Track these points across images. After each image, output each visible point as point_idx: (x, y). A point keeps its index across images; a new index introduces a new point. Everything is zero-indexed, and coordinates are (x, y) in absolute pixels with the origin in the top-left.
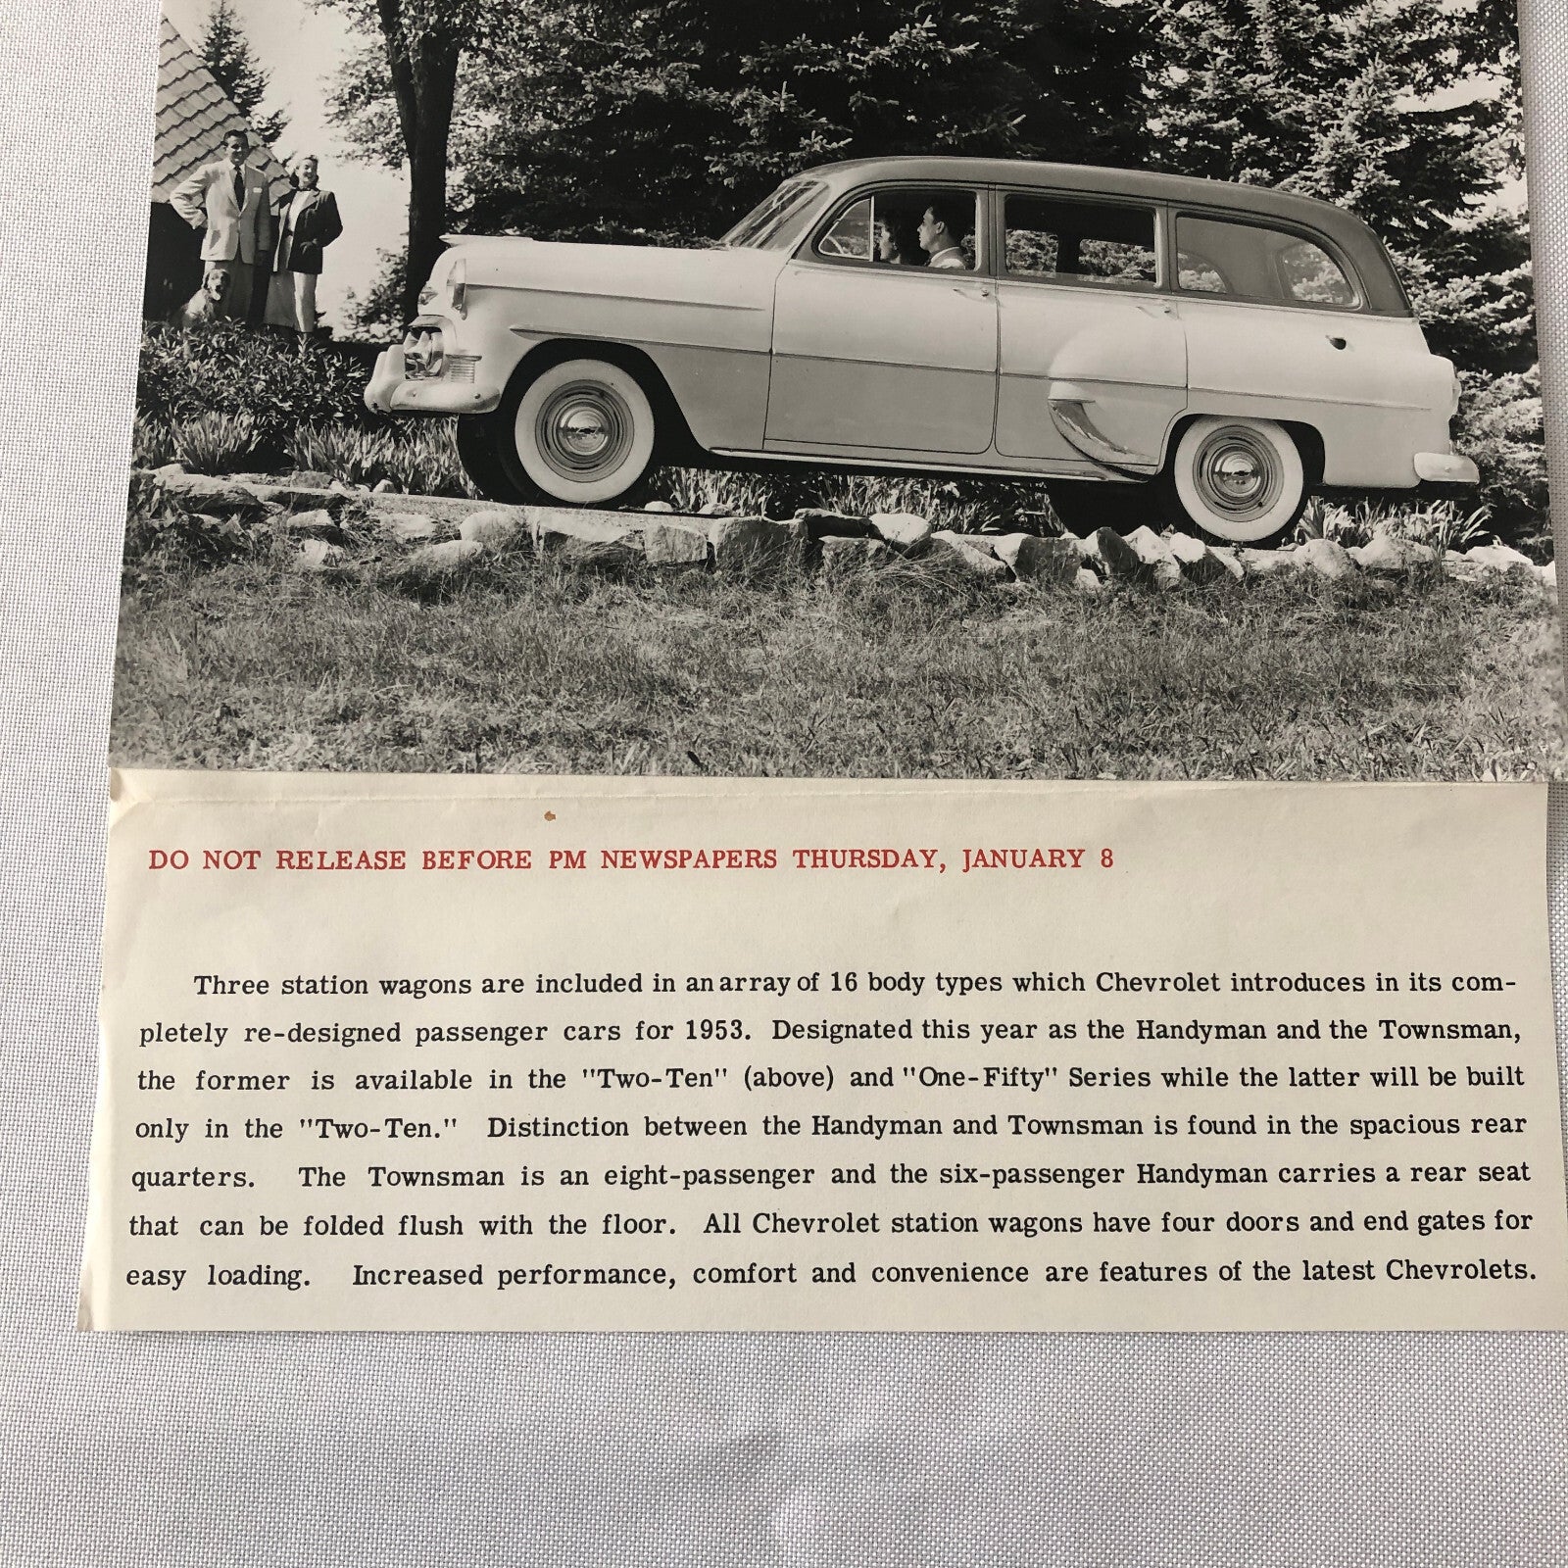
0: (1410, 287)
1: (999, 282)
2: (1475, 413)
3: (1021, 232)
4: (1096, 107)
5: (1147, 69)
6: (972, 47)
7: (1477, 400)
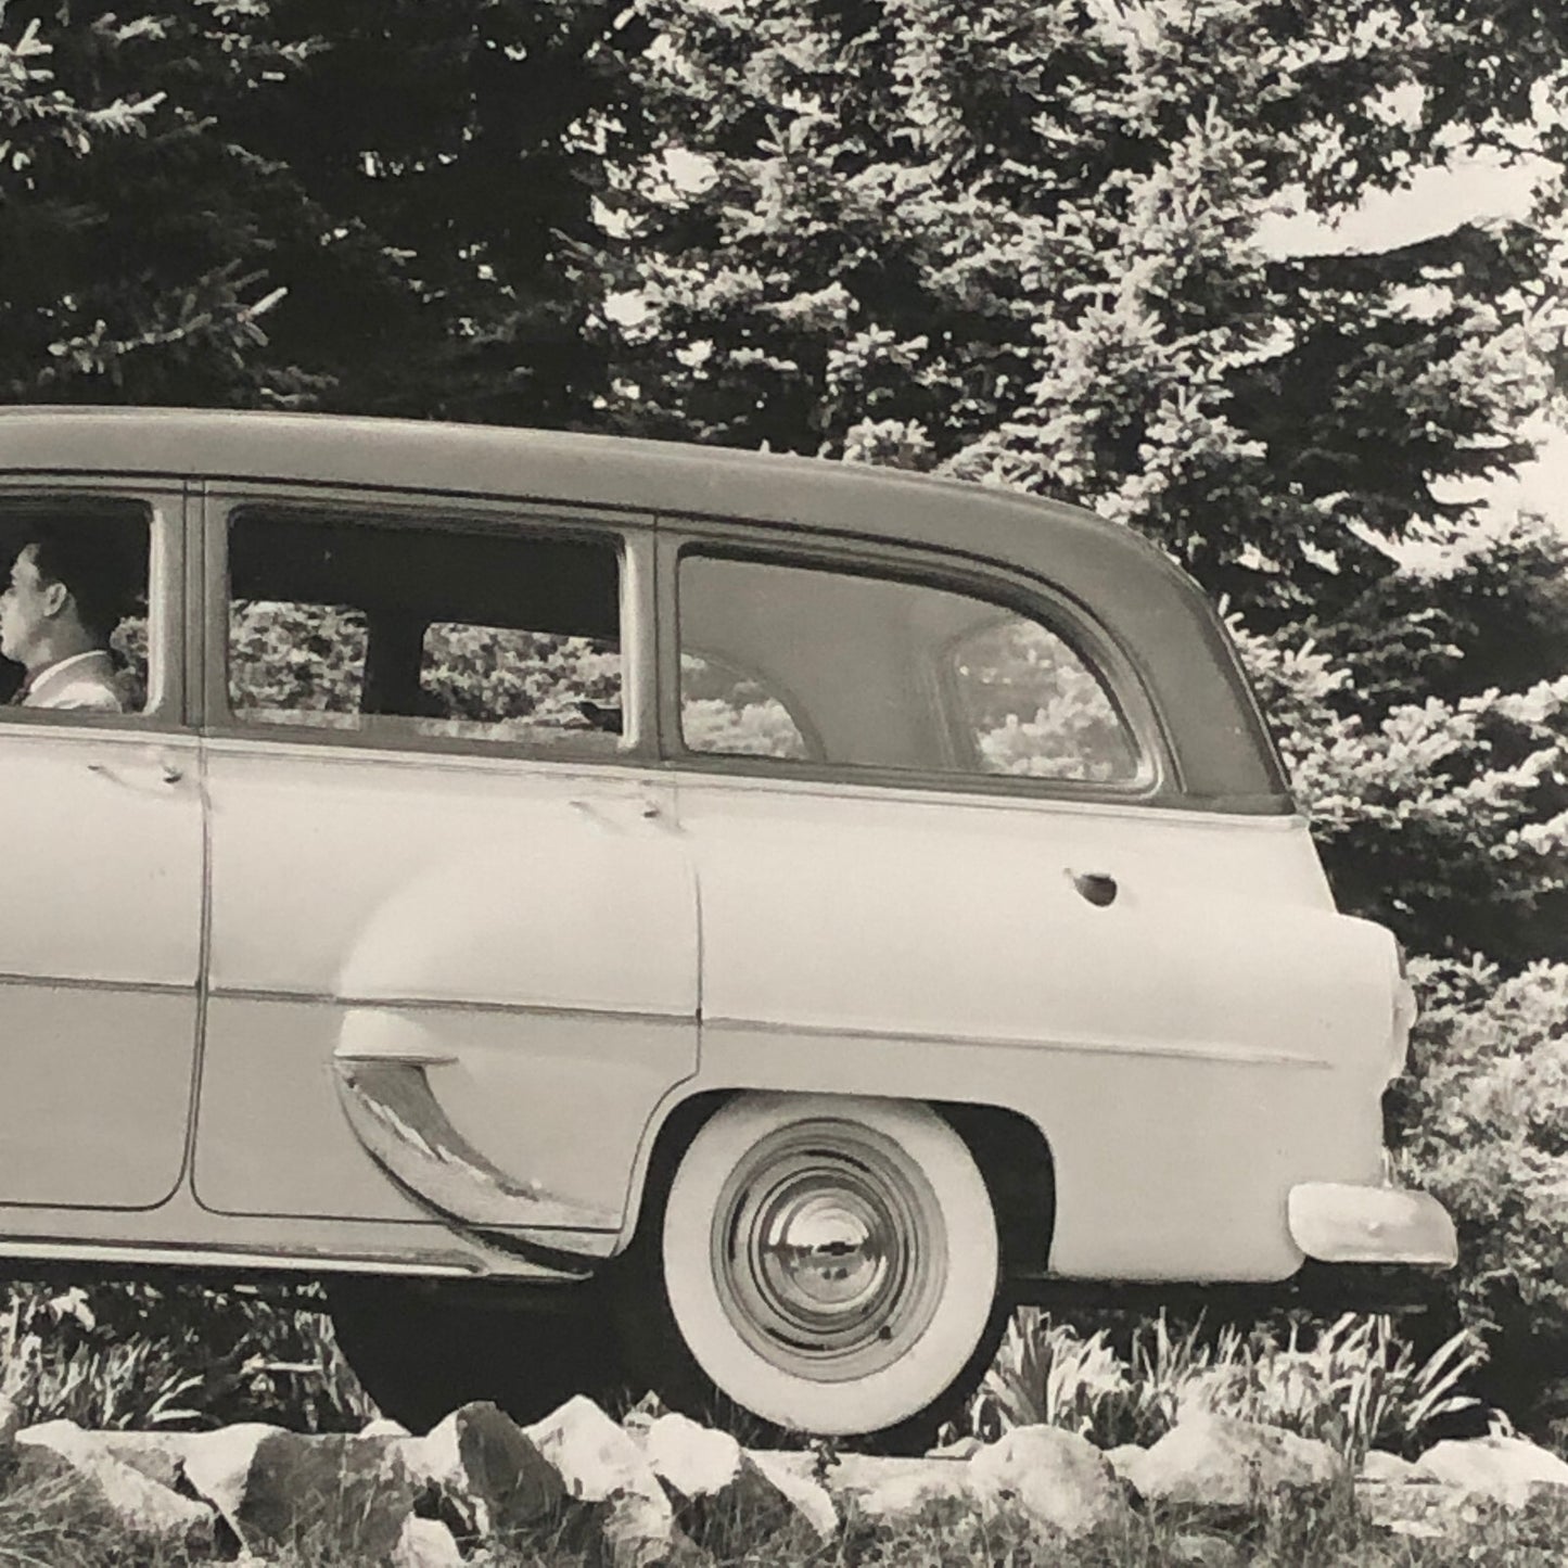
0: (1286, 731)
1: (208, 743)
2: (1449, 1073)
3: (267, 607)
4: (472, 265)
5: (608, 156)
6: (147, 106)
7: (1459, 1034)
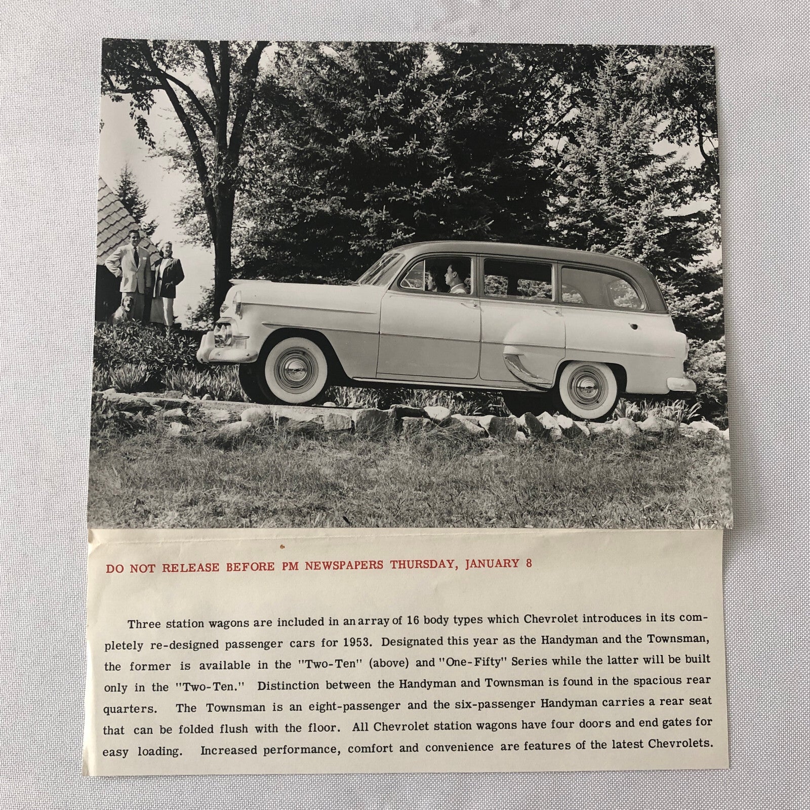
0: (667, 300)
1: (481, 300)
2: (695, 359)
3: (491, 276)
4: (526, 216)
5: (550, 197)
6: (470, 188)
7: (696, 353)
